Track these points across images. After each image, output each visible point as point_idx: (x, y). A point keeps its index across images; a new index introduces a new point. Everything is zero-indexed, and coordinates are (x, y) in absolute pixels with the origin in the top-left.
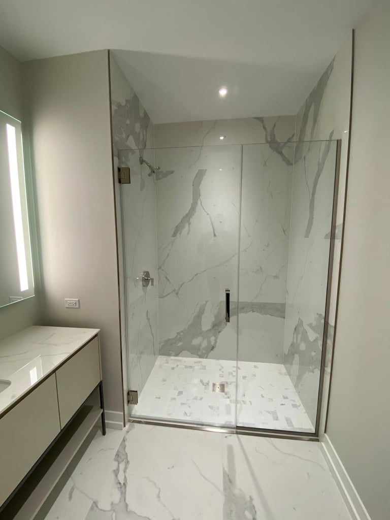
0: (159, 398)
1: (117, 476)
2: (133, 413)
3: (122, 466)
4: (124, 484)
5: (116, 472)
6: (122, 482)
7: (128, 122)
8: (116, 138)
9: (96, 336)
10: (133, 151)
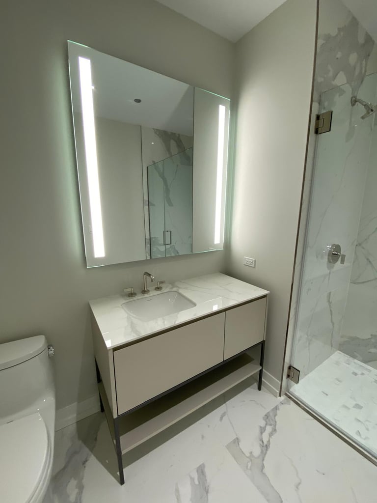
0: (327, 395)
1: (262, 433)
2: (291, 390)
3: (269, 429)
4: (266, 445)
5: (262, 430)
6: (265, 442)
7: (339, 55)
8: (320, 79)
9: (265, 296)
10: (342, 92)
